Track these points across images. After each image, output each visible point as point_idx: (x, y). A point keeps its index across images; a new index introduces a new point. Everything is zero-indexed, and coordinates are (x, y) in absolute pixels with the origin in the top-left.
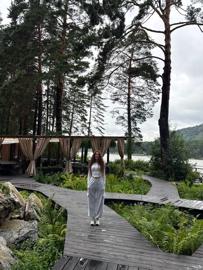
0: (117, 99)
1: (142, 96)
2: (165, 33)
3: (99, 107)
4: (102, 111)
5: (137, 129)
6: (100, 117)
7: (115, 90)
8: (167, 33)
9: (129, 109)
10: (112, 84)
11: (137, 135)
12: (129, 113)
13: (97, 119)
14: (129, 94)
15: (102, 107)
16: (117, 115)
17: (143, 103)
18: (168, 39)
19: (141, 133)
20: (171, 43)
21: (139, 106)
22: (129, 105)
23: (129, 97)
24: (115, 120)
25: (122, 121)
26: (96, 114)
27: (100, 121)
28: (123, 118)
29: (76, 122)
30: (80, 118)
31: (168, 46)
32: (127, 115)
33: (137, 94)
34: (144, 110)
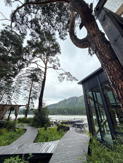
0: (26, 89)
1: (37, 90)
2: (45, 68)
3: (17, 92)
4: (19, 94)
5: (32, 103)
6: (17, 97)
7: (26, 86)
8: (46, 68)
9: (30, 94)
10: (25, 83)
11: (32, 105)
12: (30, 96)
13: (16, 97)
14: (31, 88)
15: (19, 92)
16: (24, 96)
17: (37, 93)
18: (46, 70)
19: (34, 105)
20: (47, 72)
21: (35, 93)
22: (30, 92)
23: (31, 89)
24: (23, 98)
25: (27, 99)
26: (15, 95)
27: (17, 98)
28: (27, 98)
29: (4, 98)
30: (7, 96)
31: (45, 72)
32: (29, 96)
33: (35, 89)
34: (37, 95)
